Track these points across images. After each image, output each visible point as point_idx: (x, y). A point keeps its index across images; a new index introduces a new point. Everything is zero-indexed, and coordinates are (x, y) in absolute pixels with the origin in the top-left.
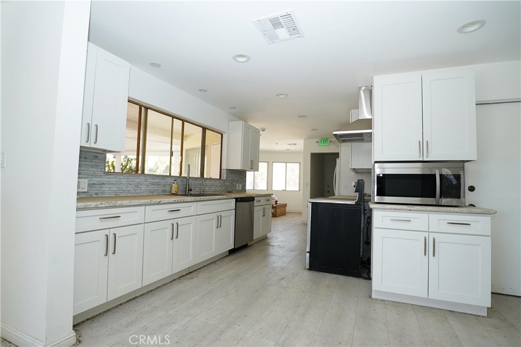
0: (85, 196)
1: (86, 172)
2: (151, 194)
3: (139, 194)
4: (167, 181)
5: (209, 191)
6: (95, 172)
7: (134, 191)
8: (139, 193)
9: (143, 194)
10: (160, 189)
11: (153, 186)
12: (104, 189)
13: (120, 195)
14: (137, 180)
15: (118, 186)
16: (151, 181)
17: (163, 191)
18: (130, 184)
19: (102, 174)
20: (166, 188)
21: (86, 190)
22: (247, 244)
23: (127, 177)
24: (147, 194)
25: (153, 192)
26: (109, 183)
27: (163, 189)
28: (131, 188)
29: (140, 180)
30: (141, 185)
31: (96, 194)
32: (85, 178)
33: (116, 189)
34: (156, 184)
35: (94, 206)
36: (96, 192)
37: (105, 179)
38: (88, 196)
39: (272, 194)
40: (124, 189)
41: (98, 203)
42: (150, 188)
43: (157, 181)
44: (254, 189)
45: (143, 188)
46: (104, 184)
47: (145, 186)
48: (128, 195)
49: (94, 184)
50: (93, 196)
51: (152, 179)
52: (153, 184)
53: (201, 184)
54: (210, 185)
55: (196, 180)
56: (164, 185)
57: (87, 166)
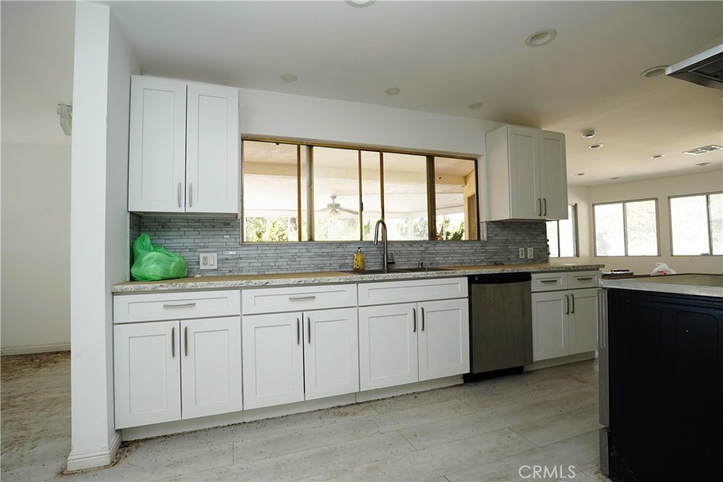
0: (216, 275)
1: (213, 244)
2: (318, 271)
3: (297, 271)
4: (347, 250)
5: (444, 264)
6: (228, 244)
7: (288, 267)
8: (298, 269)
9: (303, 271)
10: (335, 262)
11: (322, 259)
12: (241, 265)
13: (266, 273)
14: (291, 251)
15: (262, 261)
16: (317, 250)
17: (341, 266)
18: (281, 257)
19: (236, 245)
20: (347, 261)
21: (215, 267)
22: (522, 367)
23: (275, 248)
24: (312, 271)
25: (321, 268)
26: (248, 257)
27: (343, 262)
28: (282, 263)
29: (297, 251)
30: (299, 257)
31: (230, 271)
32: (214, 252)
33: (259, 264)
34: (328, 256)
35: (150, 289)
36: (231, 269)
37: (243, 252)
38: (219, 275)
39: (603, 266)
40: (273, 264)
41: (157, 285)
42: (317, 262)
43: (330, 250)
44: (626, 255)
45: (305, 261)
46: (241, 259)
47: (307, 259)
48: (279, 272)
49: (227, 259)
50: (226, 274)
51: (319, 248)
52: (323, 256)
53: (423, 252)
54: (448, 253)
55: (411, 246)
56: (343, 256)
57: (216, 237)
